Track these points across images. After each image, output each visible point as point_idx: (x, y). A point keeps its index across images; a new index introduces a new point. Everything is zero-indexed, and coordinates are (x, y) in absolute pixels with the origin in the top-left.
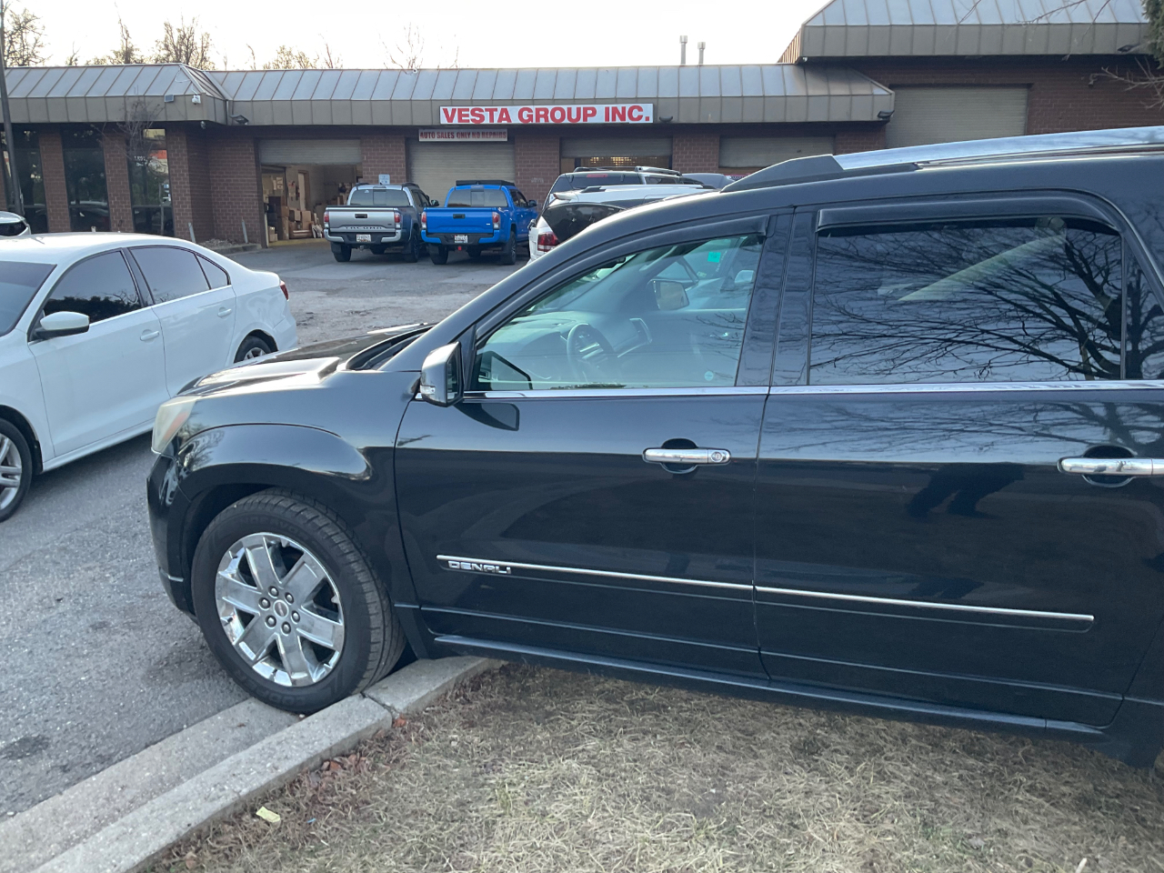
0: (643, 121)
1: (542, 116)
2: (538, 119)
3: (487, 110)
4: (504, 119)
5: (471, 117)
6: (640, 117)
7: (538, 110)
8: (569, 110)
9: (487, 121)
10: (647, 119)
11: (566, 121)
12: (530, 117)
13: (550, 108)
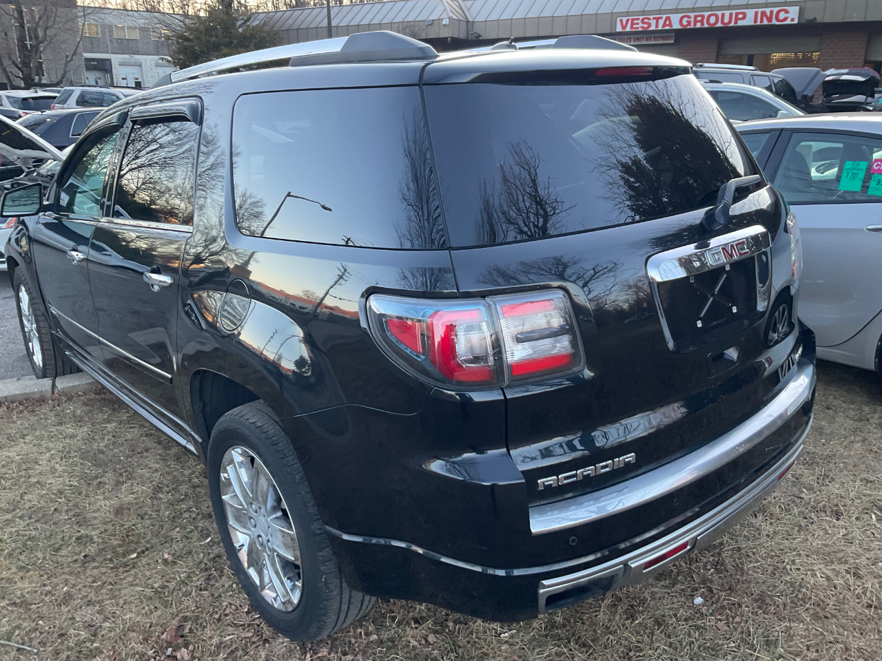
0: (788, 22)
1: (699, 21)
2: (695, 24)
3: (654, 18)
4: (668, 25)
5: (641, 25)
6: (786, 19)
7: (696, 17)
8: (723, 15)
9: (653, 28)
10: (793, 20)
11: (719, 25)
12: (689, 23)
13: (706, 14)
